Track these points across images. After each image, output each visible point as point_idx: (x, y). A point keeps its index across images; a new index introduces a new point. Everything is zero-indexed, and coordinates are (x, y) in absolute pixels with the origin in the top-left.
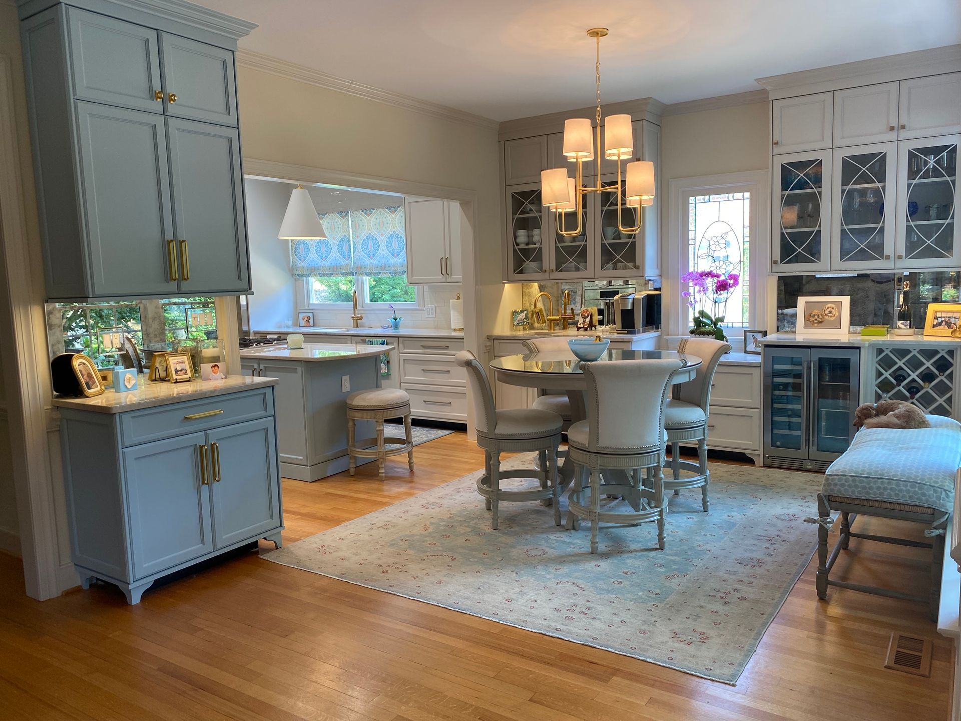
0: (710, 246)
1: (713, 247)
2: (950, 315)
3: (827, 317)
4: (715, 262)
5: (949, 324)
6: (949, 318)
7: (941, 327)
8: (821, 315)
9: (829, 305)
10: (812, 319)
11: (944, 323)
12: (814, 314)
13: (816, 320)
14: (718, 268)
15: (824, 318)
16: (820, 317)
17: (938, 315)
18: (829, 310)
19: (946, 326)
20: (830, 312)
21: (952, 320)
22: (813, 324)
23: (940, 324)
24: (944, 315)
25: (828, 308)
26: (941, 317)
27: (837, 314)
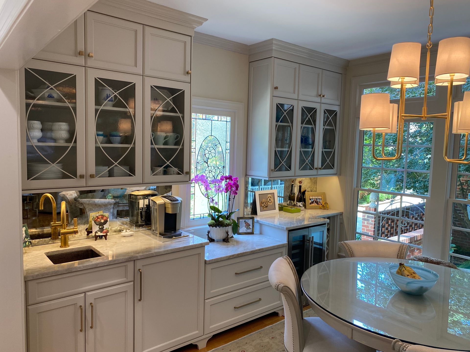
0: (205, 154)
1: (207, 156)
2: (316, 197)
3: (269, 203)
4: (208, 167)
5: (317, 202)
6: (316, 199)
7: (314, 204)
8: (266, 202)
9: (269, 195)
10: (263, 205)
11: (314, 202)
12: (263, 202)
13: (264, 205)
14: (210, 171)
15: (267, 203)
16: (266, 203)
17: (311, 197)
18: (269, 198)
19: (316, 203)
20: (270, 200)
21: (318, 200)
22: (263, 208)
23: (312, 202)
24: (314, 197)
25: (269, 197)
26: (312, 199)
27: (273, 201)
